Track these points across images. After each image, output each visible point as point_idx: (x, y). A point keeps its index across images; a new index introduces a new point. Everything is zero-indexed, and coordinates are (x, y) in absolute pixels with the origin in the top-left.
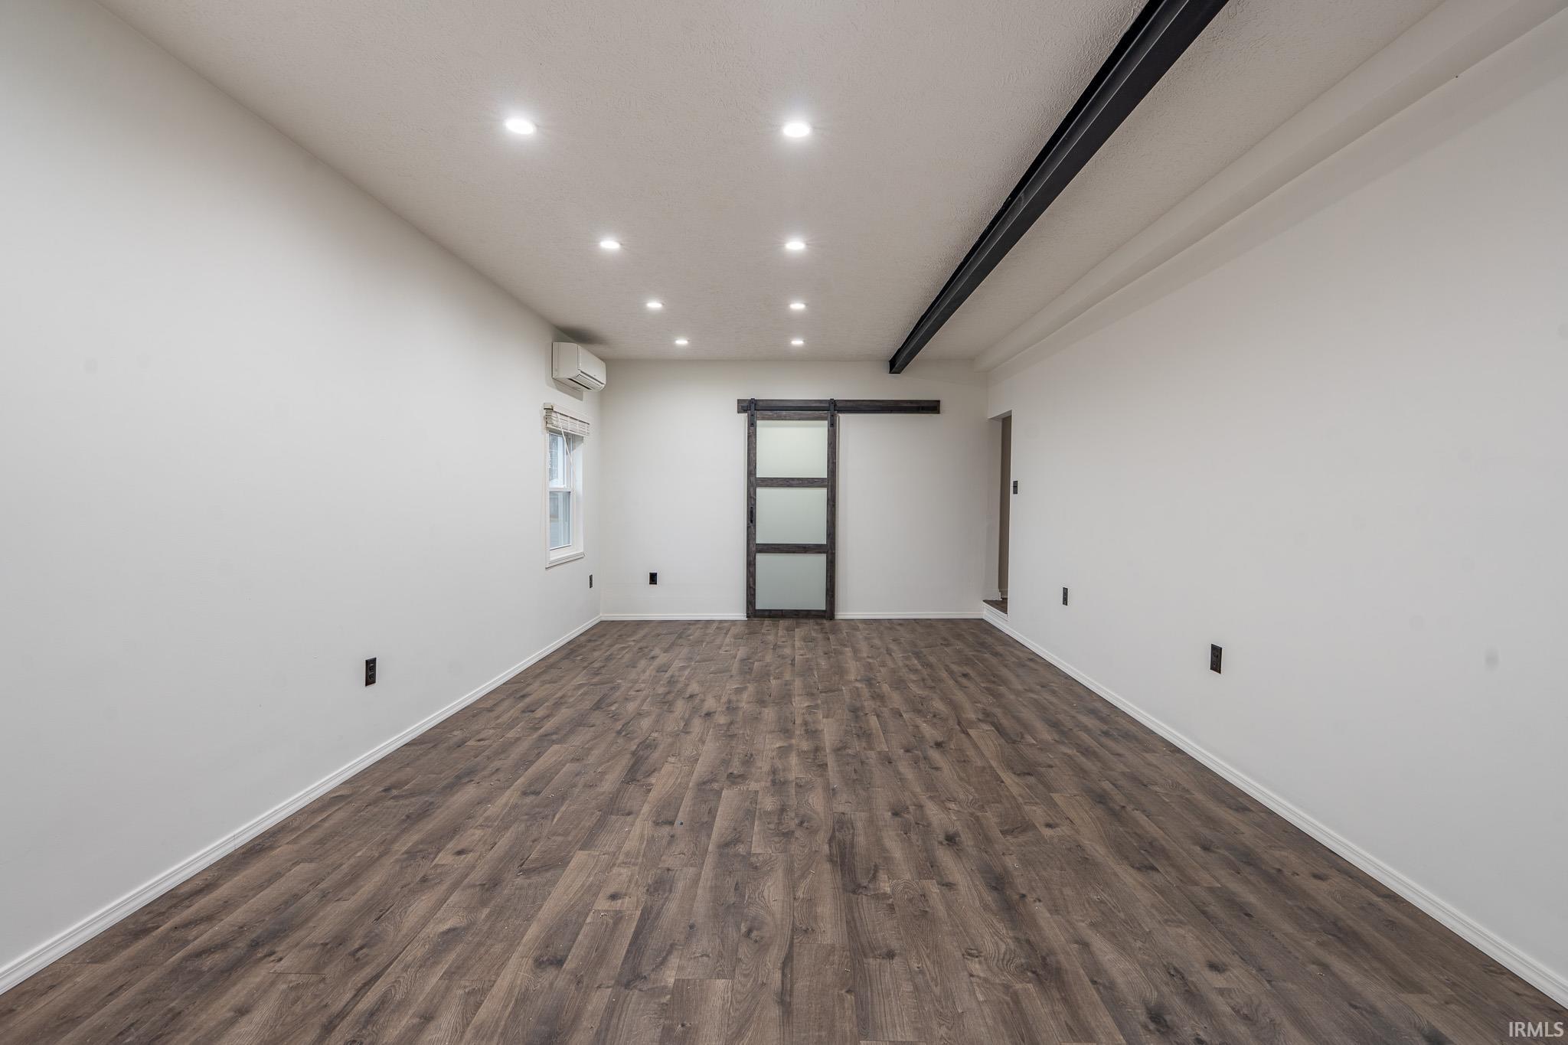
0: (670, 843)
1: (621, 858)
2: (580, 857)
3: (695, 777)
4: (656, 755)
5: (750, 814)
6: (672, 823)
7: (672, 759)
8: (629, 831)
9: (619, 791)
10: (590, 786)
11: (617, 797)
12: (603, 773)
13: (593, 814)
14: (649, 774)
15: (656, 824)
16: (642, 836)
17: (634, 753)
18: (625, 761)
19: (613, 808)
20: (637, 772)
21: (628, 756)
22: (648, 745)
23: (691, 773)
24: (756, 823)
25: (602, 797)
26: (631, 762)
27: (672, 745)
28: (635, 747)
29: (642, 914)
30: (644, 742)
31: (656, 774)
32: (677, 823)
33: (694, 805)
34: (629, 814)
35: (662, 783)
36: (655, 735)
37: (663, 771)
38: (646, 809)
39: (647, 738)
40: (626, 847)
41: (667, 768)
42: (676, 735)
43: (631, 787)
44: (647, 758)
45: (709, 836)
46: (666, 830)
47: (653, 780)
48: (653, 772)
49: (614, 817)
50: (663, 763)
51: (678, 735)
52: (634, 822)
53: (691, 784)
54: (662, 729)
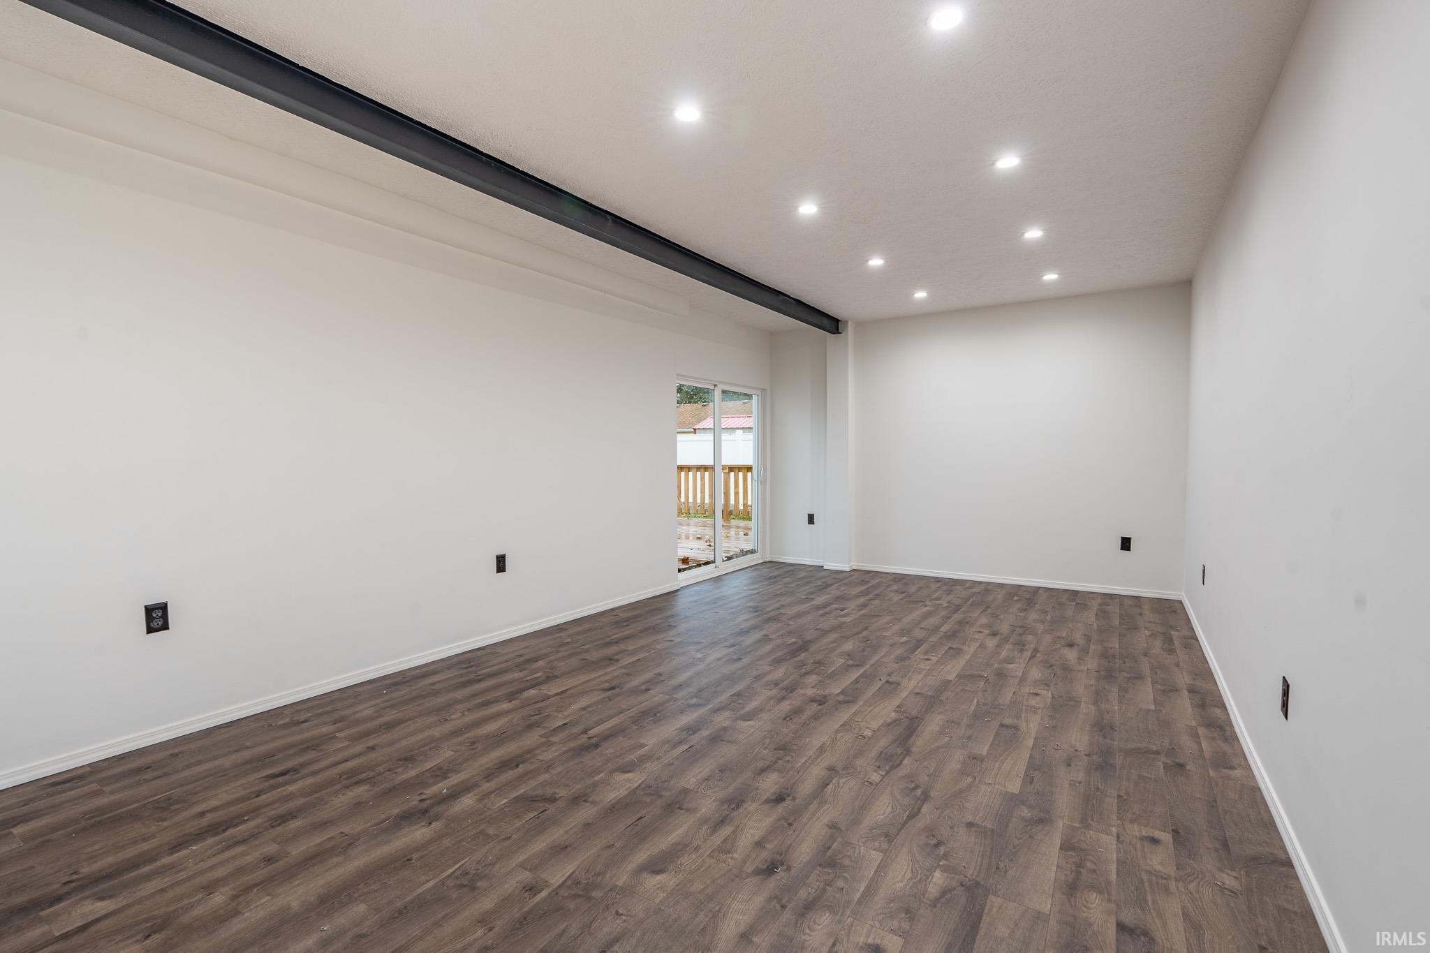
0: (892, 673)
1: (924, 672)
2: (952, 677)
3: (854, 708)
4: (883, 743)
5: (831, 676)
6: (887, 682)
7: (868, 733)
8: (918, 683)
9: (926, 712)
10: (954, 723)
11: (927, 708)
12: (941, 733)
13: (947, 699)
14: (895, 722)
15: (898, 684)
16: (910, 680)
17: (908, 752)
18: (920, 743)
19: (932, 700)
20: (908, 728)
21: (914, 749)
22: (889, 761)
23: (855, 714)
24: (830, 671)
25: (940, 710)
26: (912, 739)
27: (859, 754)
28: (905, 762)
29: (914, 652)
30: (893, 768)
31: (889, 720)
32: (884, 681)
33: (867, 689)
34: (918, 693)
35: (887, 711)
36: (875, 777)
37: (881, 721)
38: (904, 694)
39: (888, 773)
40: (920, 677)
41: (875, 725)
42: (848, 768)
43: (914, 713)
44: (894, 741)
45: (866, 671)
46: (892, 679)
47: (893, 715)
48: (891, 723)
49: (930, 694)
50: (878, 730)
51: (845, 768)
52: (914, 688)
53: (861, 703)
54: (863, 783)
